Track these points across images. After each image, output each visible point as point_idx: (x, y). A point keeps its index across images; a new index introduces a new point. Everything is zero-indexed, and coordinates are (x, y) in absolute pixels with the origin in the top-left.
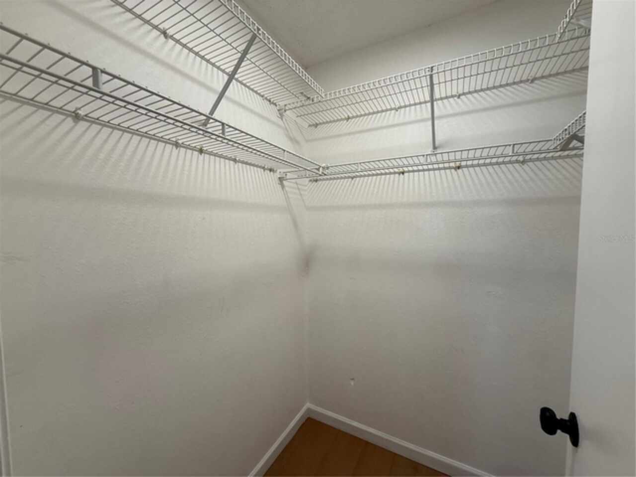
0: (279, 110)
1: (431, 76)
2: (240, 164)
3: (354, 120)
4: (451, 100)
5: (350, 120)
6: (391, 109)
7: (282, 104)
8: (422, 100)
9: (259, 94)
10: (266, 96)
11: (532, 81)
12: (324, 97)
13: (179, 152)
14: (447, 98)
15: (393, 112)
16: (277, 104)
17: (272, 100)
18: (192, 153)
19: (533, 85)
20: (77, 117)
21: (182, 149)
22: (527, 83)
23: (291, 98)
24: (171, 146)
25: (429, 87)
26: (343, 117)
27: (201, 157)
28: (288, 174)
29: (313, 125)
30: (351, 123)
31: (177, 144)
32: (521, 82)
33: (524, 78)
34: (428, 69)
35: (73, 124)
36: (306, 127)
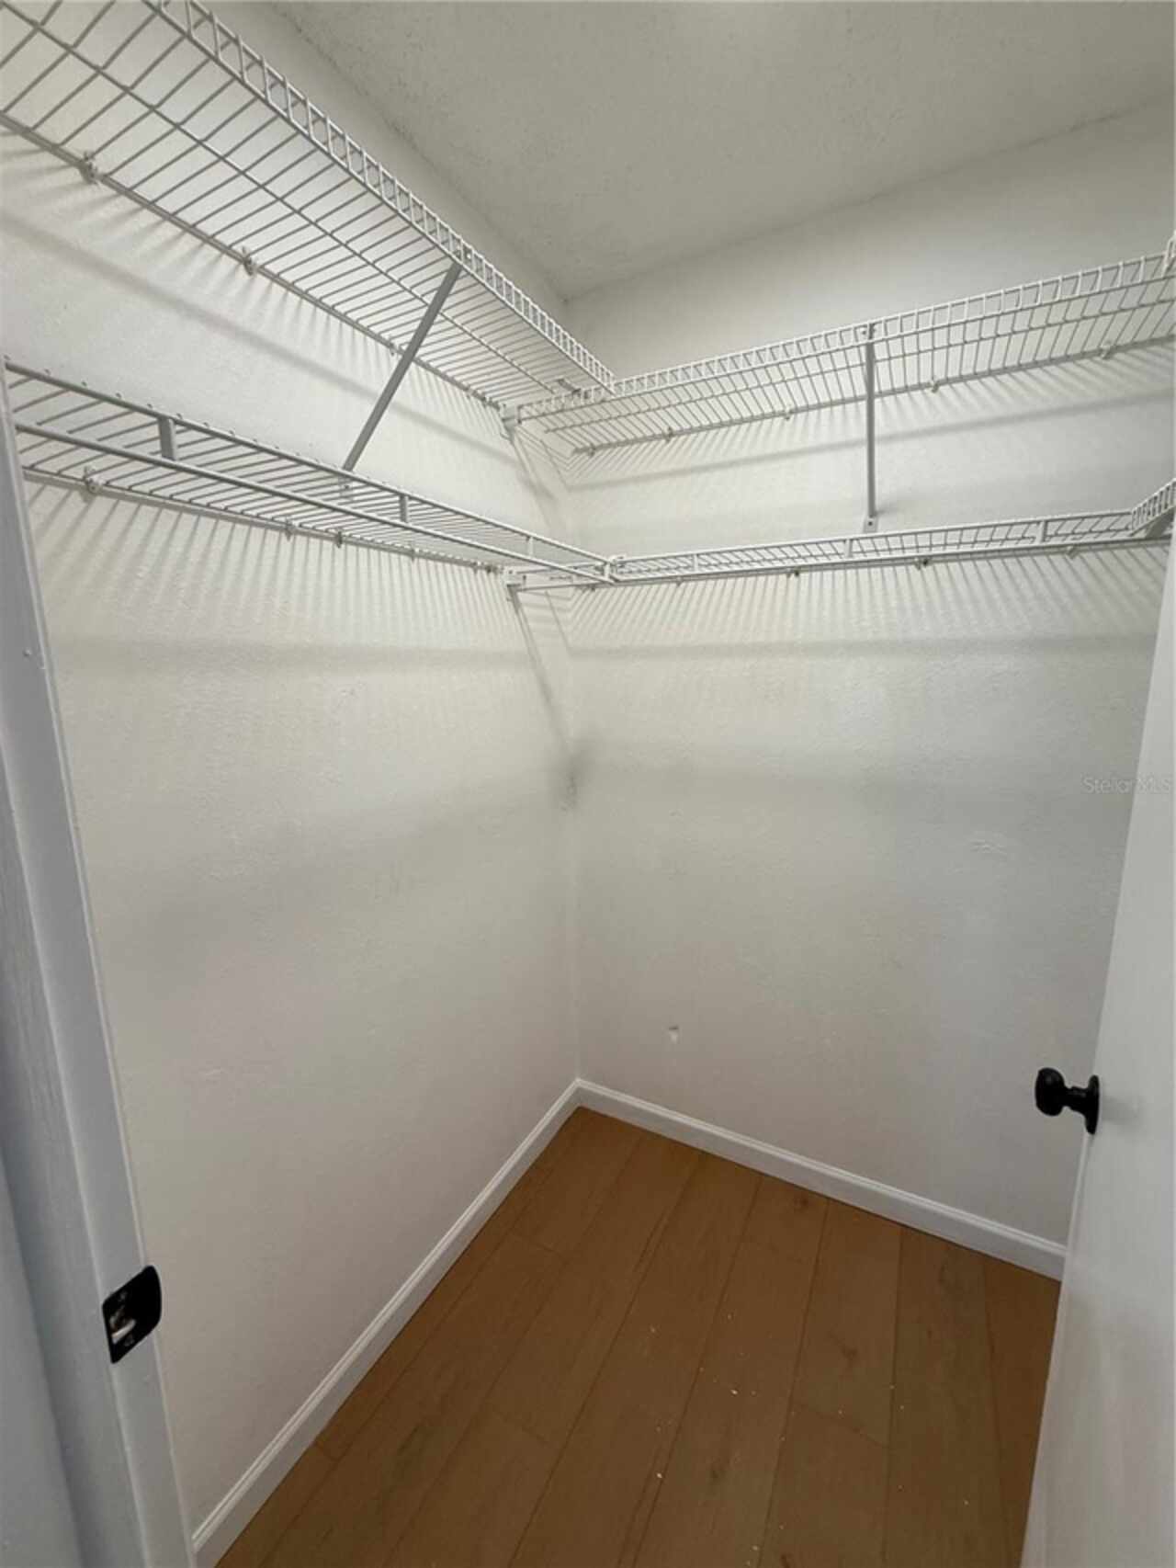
0: (504, 420)
1: (870, 347)
2: (422, 561)
3: (682, 438)
4: (917, 394)
5: (673, 439)
6: (774, 415)
7: (512, 404)
8: (849, 394)
9: (458, 385)
10: (474, 388)
11: (1109, 354)
12: (612, 389)
13: (294, 544)
14: (906, 389)
15: (778, 420)
16: (500, 404)
17: (487, 397)
18: (321, 545)
19: (1110, 363)
20: (89, 489)
21: (299, 537)
22: (1098, 359)
23: (533, 393)
24: (276, 534)
25: (865, 367)
26: (657, 432)
27: (340, 552)
28: (528, 575)
29: (585, 450)
30: (677, 445)
31: (289, 528)
32: (1083, 355)
33: (1091, 347)
34: (862, 329)
35: (83, 505)
36: (568, 453)
